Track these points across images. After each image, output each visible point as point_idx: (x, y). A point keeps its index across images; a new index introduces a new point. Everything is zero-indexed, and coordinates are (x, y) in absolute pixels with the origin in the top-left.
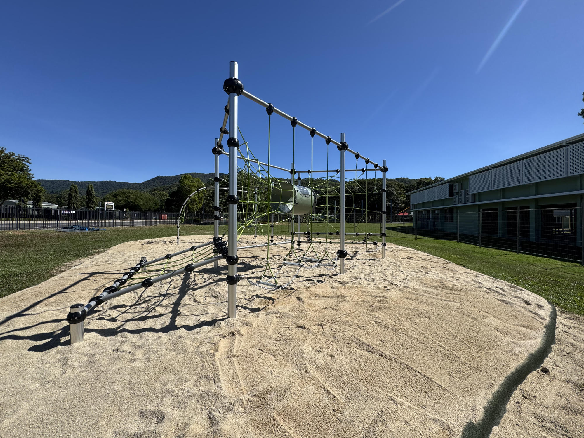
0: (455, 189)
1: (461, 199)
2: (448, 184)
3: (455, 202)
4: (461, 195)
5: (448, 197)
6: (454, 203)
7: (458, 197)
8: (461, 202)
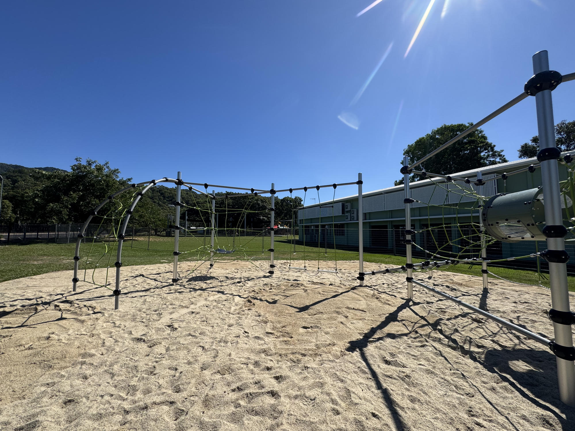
0: (347, 208)
1: (353, 216)
2: (341, 203)
3: (347, 218)
4: (353, 214)
5: (341, 214)
6: (346, 220)
7: (351, 215)
8: (353, 219)
